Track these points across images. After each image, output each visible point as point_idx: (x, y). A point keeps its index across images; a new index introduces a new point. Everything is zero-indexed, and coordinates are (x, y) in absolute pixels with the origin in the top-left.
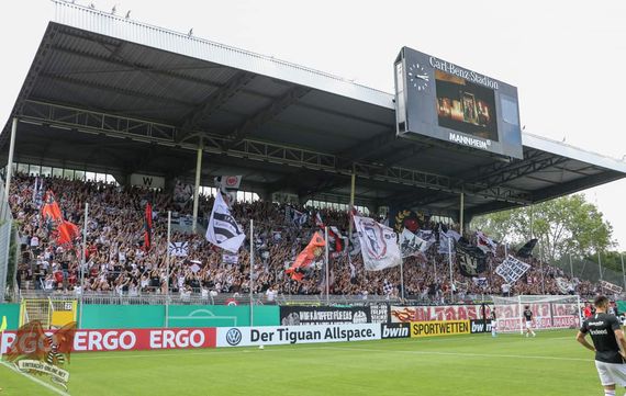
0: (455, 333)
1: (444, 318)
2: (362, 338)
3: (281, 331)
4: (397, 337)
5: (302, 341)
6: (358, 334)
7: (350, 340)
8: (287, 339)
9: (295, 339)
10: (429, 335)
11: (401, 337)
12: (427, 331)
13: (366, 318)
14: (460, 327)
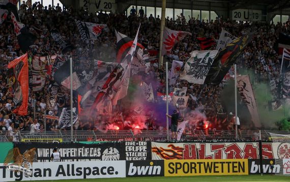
0: (226, 173)
1: (224, 156)
2: (101, 176)
3: (4, 168)
4: (147, 175)
5: (29, 179)
6: (96, 171)
7: (87, 177)
8: (11, 176)
9: (21, 176)
10: (189, 174)
11: (152, 175)
12: (186, 170)
13: (118, 155)
14: (234, 167)
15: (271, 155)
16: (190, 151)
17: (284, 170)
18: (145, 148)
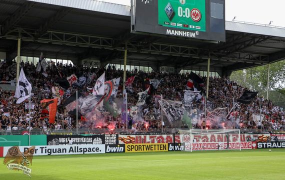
1: (156, 142)
2: (92, 152)
3: (42, 148)
4: (116, 152)
5: (55, 154)
6: (90, 150)
7: (85, 153)
8: (46, 152)
9: (51, 152)
10: (138, 151)
11: (119, 152)
12: (136, 149)
13: (101, 141)
14: (161, 147)
15: (179, 141)
16: (139, 139)
17: (186, 148)
18: (115, 138)
